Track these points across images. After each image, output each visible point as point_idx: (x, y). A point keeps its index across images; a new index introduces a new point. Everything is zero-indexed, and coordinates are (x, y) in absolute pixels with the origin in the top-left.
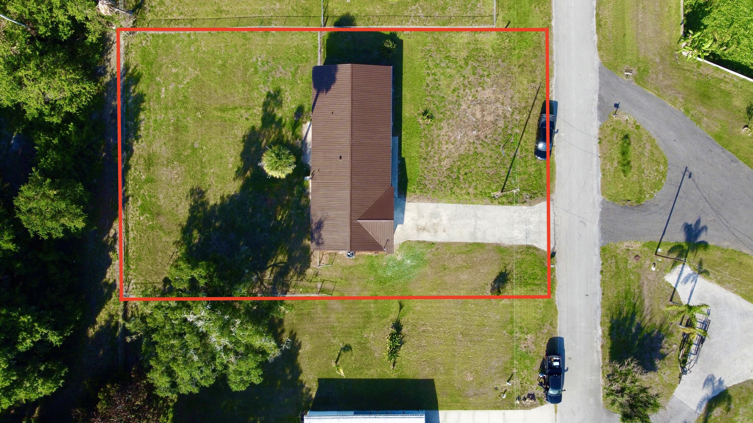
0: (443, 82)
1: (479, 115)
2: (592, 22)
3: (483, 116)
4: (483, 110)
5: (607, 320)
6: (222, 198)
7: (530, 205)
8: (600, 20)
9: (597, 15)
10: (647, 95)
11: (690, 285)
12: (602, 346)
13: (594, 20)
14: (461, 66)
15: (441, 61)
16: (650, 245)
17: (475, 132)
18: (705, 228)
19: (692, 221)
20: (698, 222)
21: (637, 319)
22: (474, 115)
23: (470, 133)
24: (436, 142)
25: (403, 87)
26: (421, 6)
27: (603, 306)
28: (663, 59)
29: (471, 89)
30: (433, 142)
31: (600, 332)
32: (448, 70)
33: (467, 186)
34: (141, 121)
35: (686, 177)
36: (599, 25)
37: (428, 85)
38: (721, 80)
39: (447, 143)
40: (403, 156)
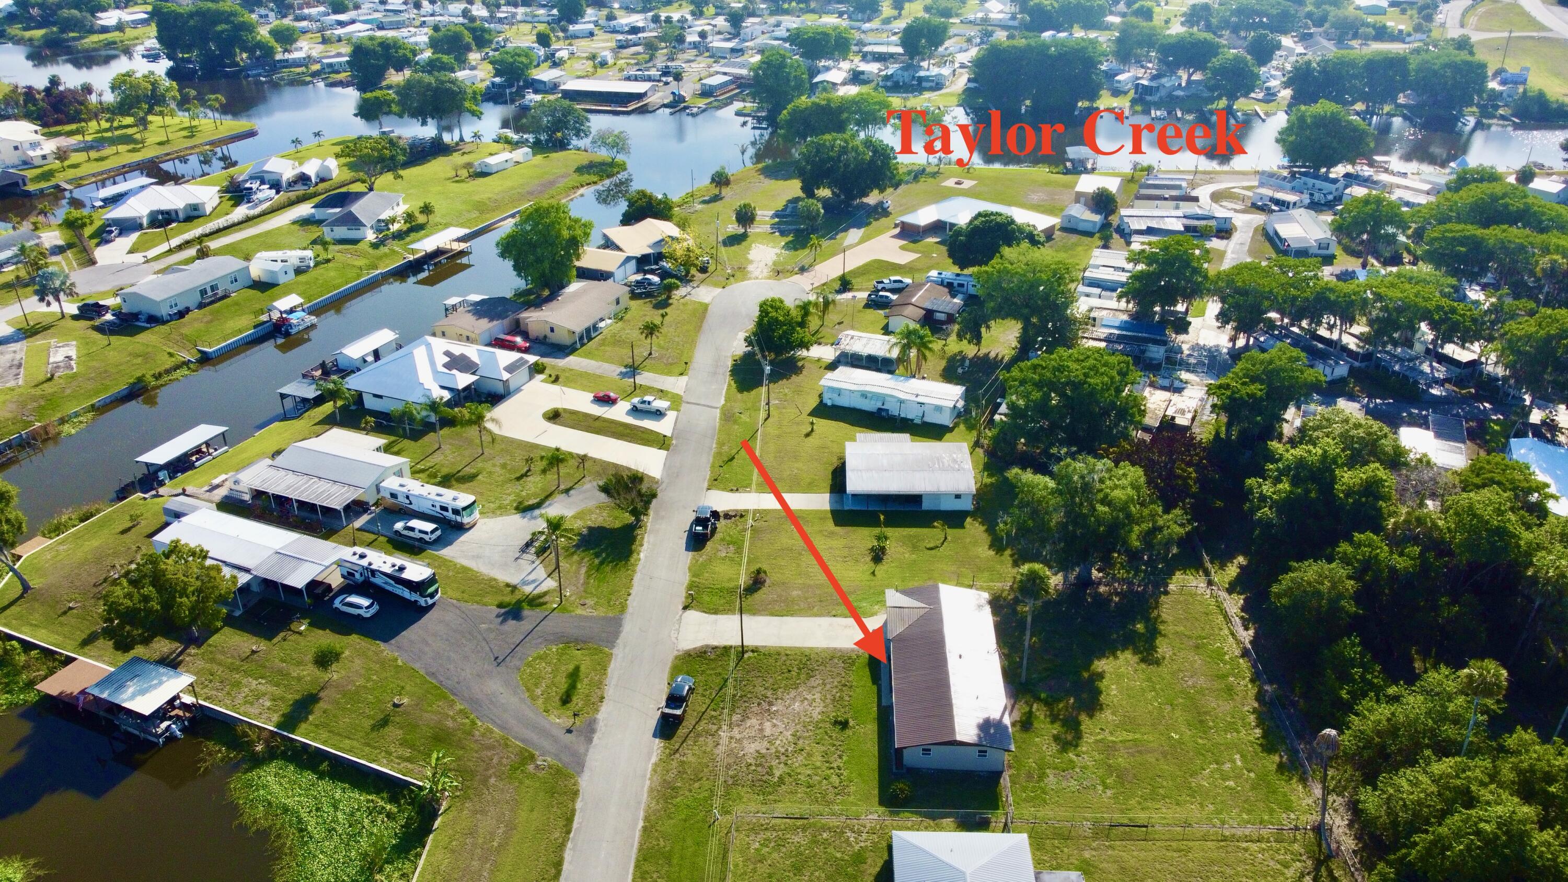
0: (817, 760)
1: (767, 725)
2: (580, 823)
3: (761, 724)
4: (761, 730)
5: (632, 560)
6: (1116, 658)
7: (707, 646)
8: (565, 826)
9: (569, 832)
10: (523, 741)
11: (531, 577)
12: (642, 545)
13: (575, 825)
14: (790, 776)
15: (820, 782)
16: (565, 610)
17: (774, 708)
18: (498, 616)
19: (512, 623)
20: (502, 622)
21: (597, 561)
22: (775, 726)
23: (781, 708)
24: (828, 701)
25: (876, 754)
26: (850, 845)
27: (634, 571)
28: (485, 781)
29: (777, 751)
30: (834, 700)
31: (642, 555)
32: (809, 772)
33: (788, 663)
34: (1257, 726)
35: (501, 658)
36: (569, 820)
37: (840, 757)
38: (408, 760)
39: (814, 700)
40: (875, 688)
